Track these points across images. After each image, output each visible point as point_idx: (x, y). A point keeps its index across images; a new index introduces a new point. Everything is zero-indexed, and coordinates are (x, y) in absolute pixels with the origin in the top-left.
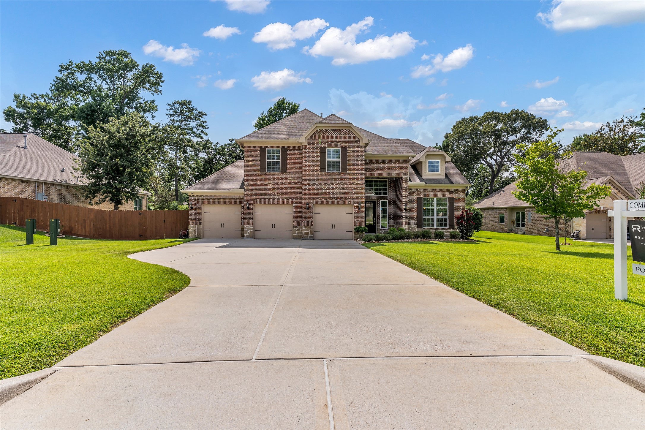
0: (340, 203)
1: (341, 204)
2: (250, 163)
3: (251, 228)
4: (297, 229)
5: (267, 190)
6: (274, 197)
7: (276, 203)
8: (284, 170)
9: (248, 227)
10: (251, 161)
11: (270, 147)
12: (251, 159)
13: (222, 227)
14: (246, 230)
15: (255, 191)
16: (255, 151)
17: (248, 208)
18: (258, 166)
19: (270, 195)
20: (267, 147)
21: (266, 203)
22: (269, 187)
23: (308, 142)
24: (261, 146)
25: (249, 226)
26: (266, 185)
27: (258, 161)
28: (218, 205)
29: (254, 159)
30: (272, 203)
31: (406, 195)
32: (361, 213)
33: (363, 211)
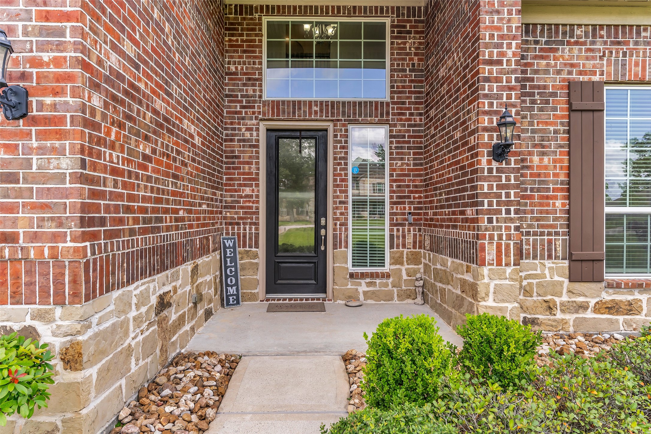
31: (503, 54)
32: (41, 150)
33: (61, 135)
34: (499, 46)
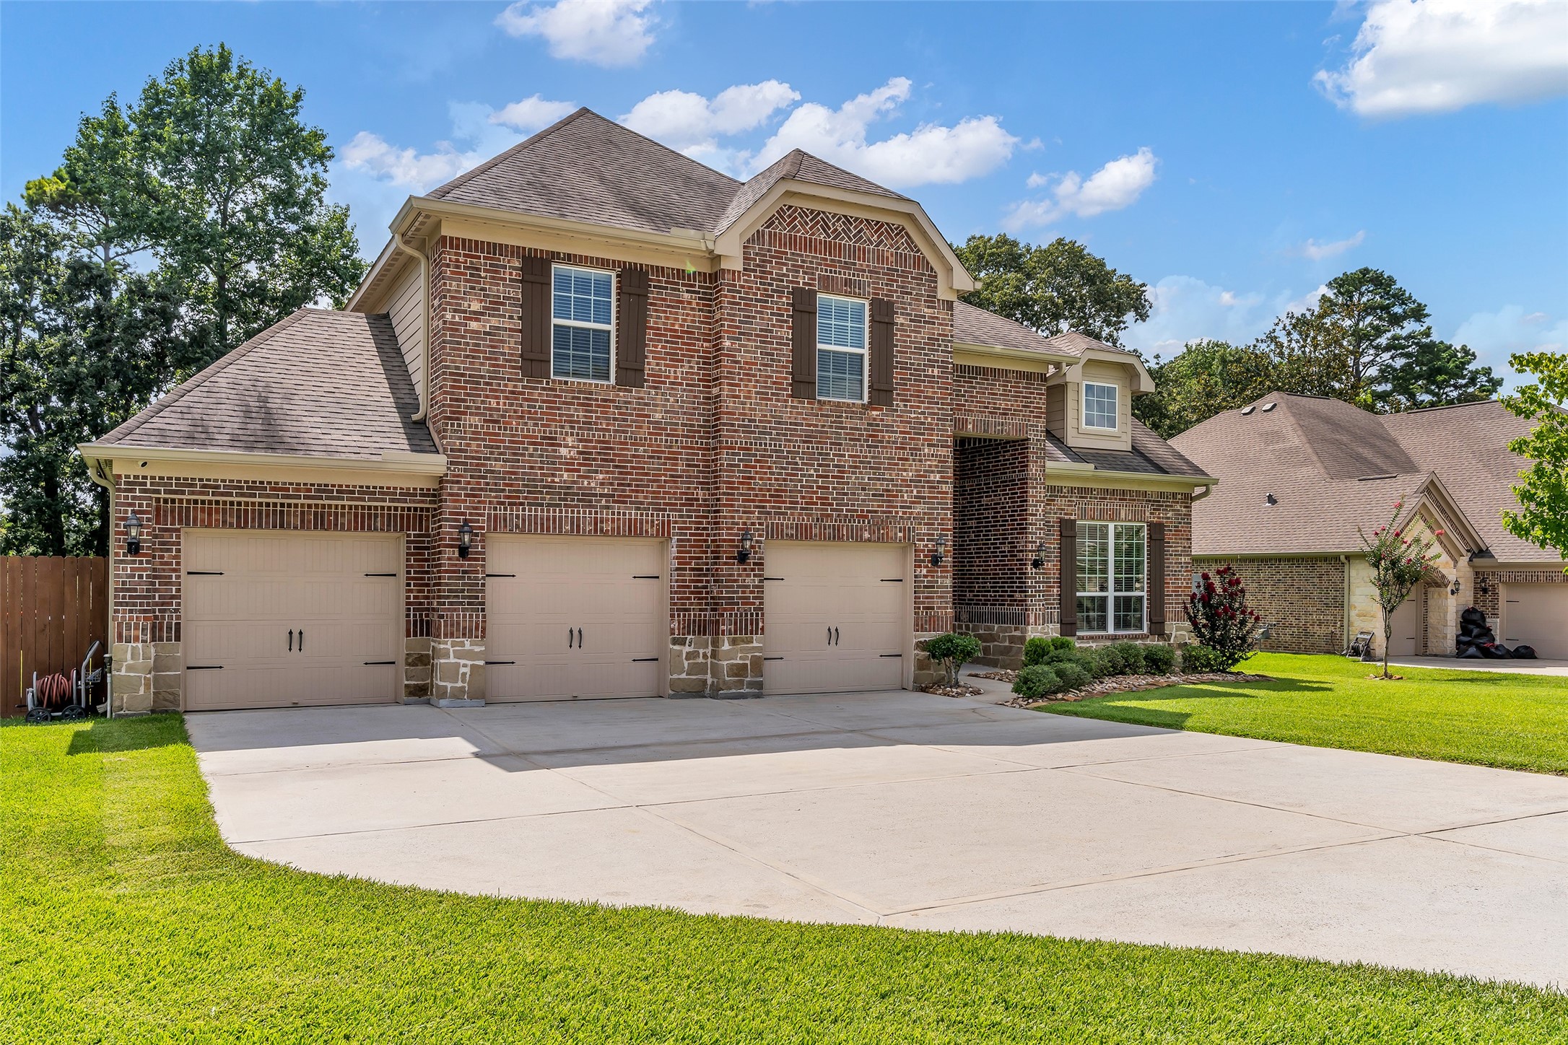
0: (866, 535)
1: (869, 540)
2: (474, 325)
3: (477, 649)
4: (687, 649)
5: (554, 460)
6: (587, 498)
7: (598, 530)
8: (632, 373)
9: (462, 644)
10: (476, 316)
11: (570, 258)
12: (476, 306)
13: (295, 646)
14: (452, 660)
15: (498, 466)
16: (495, 269)
17: (464, 552)
18: (512, 346)
19: (567, 493)
20: (554, 256)
21: (548, 528)
22: (564, 451)
23: (746, 258)
24: (528, 246)
25: (467, 643)
26: (552, 441)
27: (509, 321)
28: (278, 531)
29: (494, 306)
30: (576, 529)
31: (1037, 510)
32: (941, 577)
33: (947, 572)
34: (1036, 506)
